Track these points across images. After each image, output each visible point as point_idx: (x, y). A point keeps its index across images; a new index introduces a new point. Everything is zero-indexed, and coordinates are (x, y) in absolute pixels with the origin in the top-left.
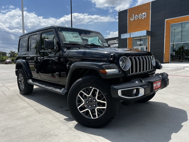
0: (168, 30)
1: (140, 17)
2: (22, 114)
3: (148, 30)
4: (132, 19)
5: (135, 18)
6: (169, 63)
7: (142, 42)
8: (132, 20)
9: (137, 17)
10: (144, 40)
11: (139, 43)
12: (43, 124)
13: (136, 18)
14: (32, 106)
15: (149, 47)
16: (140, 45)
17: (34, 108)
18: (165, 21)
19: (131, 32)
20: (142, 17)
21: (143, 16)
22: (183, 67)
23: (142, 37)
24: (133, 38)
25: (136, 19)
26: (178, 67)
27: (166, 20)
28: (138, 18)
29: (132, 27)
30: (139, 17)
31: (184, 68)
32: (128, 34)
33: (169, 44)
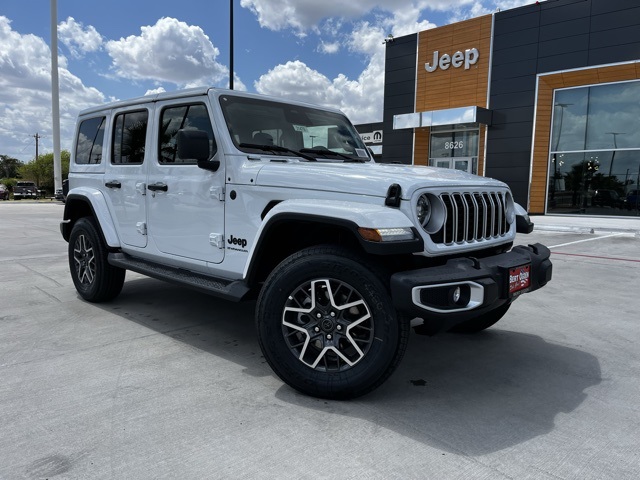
0: (545, 108)
1: (457, 62)
3: (481, 105)
4: (430, 65)
5: (442, 62)
6: (543, 214)
7: (460, 144)
8: (430, 69)
9: (448, 60)
10: (465, 137)
11: (449, 146)
13: (444, 65)
15: (481, 160)
16: (453, 153)
18: (537, 79)
19: (424, 109)
20: (464, 61)
21: (467, 60)
22: (590, 230)
23: (462, 128)
24: (433, 128)
27: (538, 75)
28: (451, 63)
29: (430, 93)
30: (453, 63)
31: (592, 231)
32: (415, 116)
33: (544, 154)
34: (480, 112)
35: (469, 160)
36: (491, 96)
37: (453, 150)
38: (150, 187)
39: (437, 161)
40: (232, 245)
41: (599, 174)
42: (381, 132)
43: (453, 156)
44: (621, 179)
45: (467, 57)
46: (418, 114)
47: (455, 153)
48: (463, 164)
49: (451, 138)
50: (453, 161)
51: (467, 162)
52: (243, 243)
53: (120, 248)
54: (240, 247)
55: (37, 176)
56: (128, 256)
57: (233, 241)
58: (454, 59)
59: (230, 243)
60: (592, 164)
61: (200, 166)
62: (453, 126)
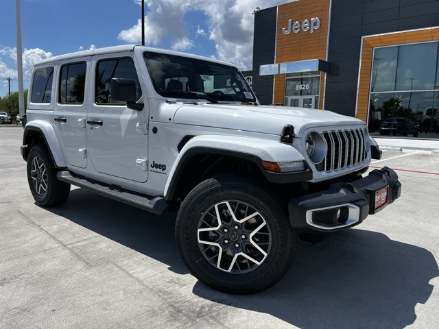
0: (367, 61)
1: (305, 27)
2: (42, 267)
3: (321, 59)
4: (286, 29)
5: (294, 27)
7: (307, 87)
8: (287, 32)
9: (299, 26)
10: (310, 82)
11: (298, 87)
12: (104, 298)
13: (296, 29)
14: (65, 246)
15: (321, 98)
16: (301, 93)
17: (71, 250)
18: (362, 39)
19: (282, 61)
20: (310, 26)
21: (312, 27)
22: (399, 149)
23: (308, 75)
24: (288, 75)
25: (296, 32)
26: (389, 148)
27: (363, 37)
28: (301, 28)
29: (285, 50)
30: (303, 28)
31: (401, 150)
32: (275, 66)
33: (367, 94)
34: (321, 63)
35: (313, 97)
36: (329, 52)
37: (301, 90)
38: (89, 122)
39: (290, 98)
40: (154, 169)
41: (402, 108)
42: (251, 77)
43: (301, 95)
44: (414, 110)
45: (312, 23)
46: (277, 65)
47: (303, 92)
48: (309, 100)
49: (300, 82)
50: (301, 98)
51: (311, 99)
52: (163, 167)
53: (66, 168)
54: (161, 171)
55: (10, 107)
56: (73, 174)
57: (155, 165)
58: (304, 25)
59: (153, 167)
60: (397, 101)
61: (129, 107)
62: (302, 74)
